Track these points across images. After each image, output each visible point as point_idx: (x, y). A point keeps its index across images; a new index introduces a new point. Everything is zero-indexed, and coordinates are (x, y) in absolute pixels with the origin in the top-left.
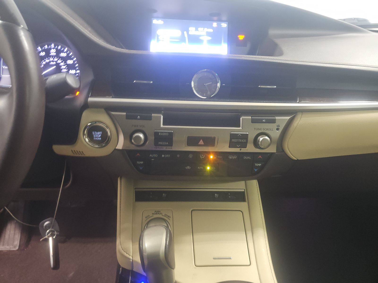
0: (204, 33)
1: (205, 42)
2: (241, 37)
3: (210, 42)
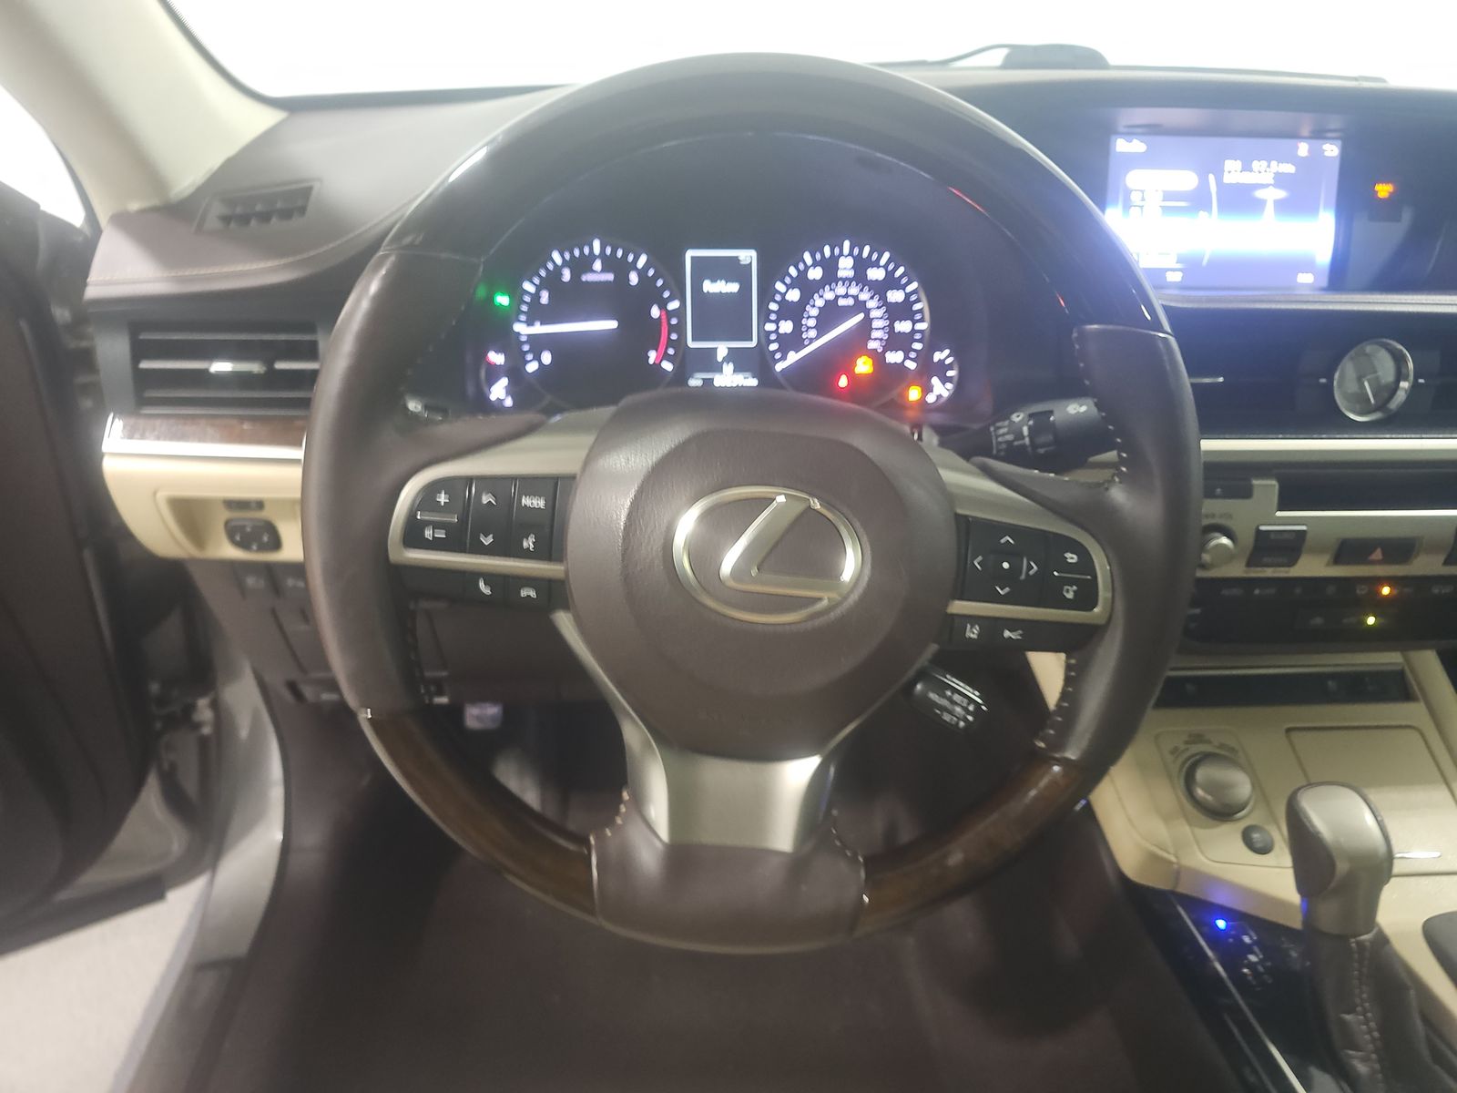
0: (1268, 178)
1: (1270, 207)
2: (1383, 190)
3: (1282, 207)
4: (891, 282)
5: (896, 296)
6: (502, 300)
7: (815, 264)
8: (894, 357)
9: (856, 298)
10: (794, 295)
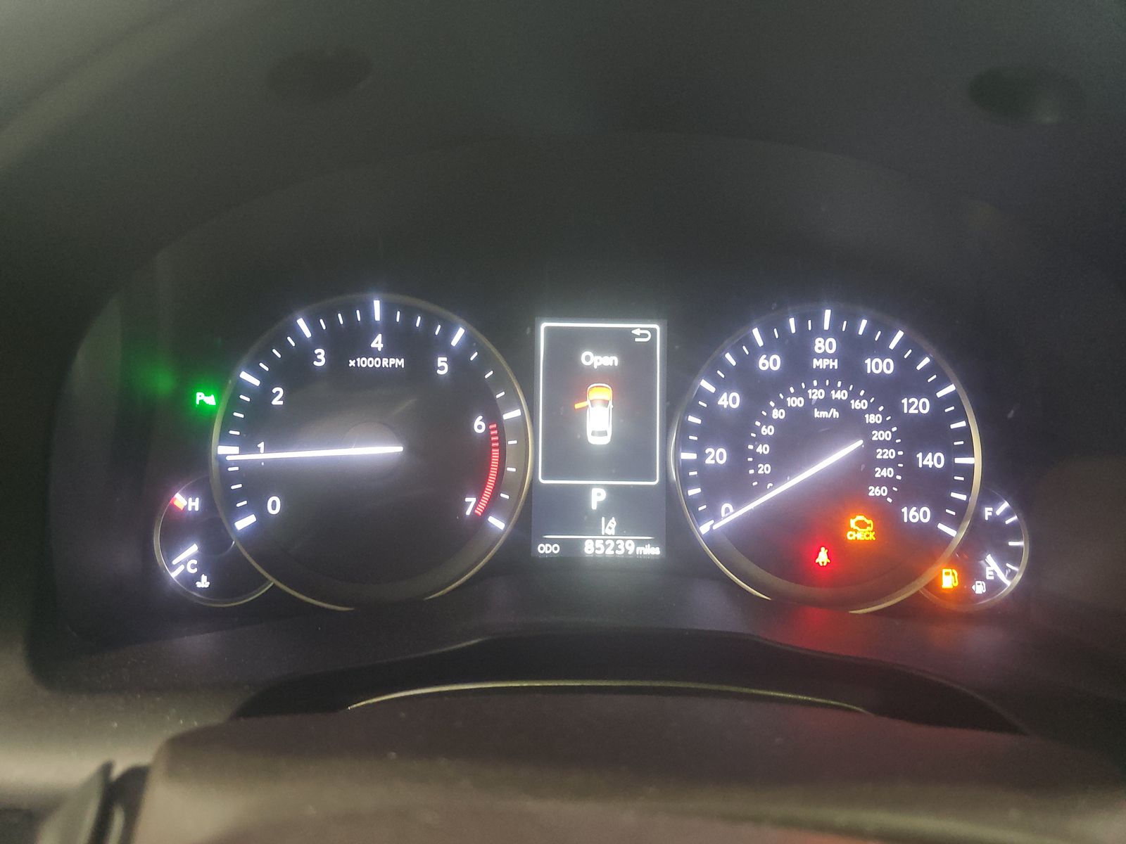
4: (905, 381)
5: (917, 406)
6: (206, 399)
7: (768, 349)
8: (917, 515)
9: (843, 406)
10: (730, 400)
